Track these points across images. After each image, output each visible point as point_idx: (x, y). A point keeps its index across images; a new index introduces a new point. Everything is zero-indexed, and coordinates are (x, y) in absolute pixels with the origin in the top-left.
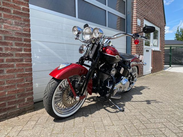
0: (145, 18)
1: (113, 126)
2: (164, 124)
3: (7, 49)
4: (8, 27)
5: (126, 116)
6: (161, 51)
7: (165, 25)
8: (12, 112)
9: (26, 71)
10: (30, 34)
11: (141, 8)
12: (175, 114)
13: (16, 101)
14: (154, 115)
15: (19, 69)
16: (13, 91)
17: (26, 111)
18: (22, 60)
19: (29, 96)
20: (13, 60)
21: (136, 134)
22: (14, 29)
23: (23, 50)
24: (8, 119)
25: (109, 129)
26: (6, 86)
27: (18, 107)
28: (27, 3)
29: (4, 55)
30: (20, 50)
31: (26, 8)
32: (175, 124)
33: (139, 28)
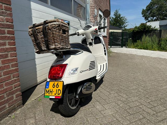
1: (107, 110)
5: (109, 98)
6: (107, 36)
9: (12, 67)
10: (13, 25)
13: (5, 101)
15: (5, 66)
16: (1, 91)
21: (127, 115)
23: (7, 44)
25: (104, 113)
30: (4, 44)
33: (96, 17)
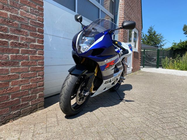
3: (22, 39)
4: (24, 13)
6: (139, 52)
7: (142, 29)
8: (25, 110)
9: (39, 65)
10: (43, 25)
11: (127, 10)
13: (28, 97)
15: (32, 62)
16: (27, 86)
17: (37, 108)
18: (35, 52)
19: (40, 92)
20: (27, 52)
22: (30, 17)
23: (37, 41)
24: (21, 117)
26: (20, 79)
27: (30, 104)
29: (19, 45)
30: (34, 41)
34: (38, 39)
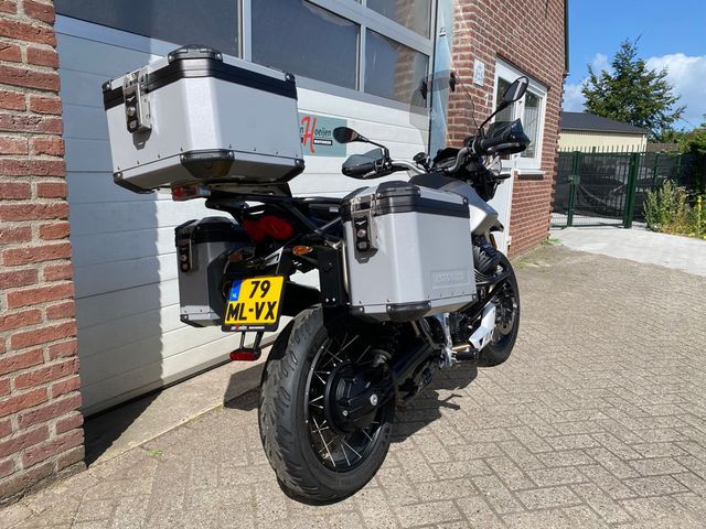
0: (500, 55)
2: (568, 512)
6: (543, 172)
7: (565, 76)
11: (491, 13)
12: (597, 463)
13: (11, 442)
14: (530, 474)
15: (20, 316)
17: (55, 474)
18: (31, 277)
19: (65, 414)
23: (35, 234)
27: (21, 465)
28: (45, 26)
30: (24, 235)
31: (45, 53)
32: (600, 513)
33: (479, 93)
34: (42, 226)
